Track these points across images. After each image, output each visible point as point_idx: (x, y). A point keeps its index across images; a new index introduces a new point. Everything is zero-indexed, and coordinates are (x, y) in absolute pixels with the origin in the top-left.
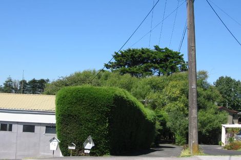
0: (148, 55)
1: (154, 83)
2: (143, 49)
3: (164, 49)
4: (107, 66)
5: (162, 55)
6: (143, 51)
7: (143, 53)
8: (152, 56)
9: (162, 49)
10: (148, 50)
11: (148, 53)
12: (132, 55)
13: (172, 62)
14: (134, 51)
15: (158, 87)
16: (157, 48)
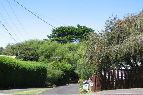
0: (72, 30)
1: (72, 47)
2: (69, 27)
3: (83, 27)
4: (49, 37)
5: (81, 30)
6: (69, 28)
7: (69, 29)
8: (74, 31)
9: (82, 27)
10: (72, 28)
11: (72, 29)
12: (62, 30)
13: (86, 34)
14: (63, 28)
15: (74, 49)
16: (78, 26)
